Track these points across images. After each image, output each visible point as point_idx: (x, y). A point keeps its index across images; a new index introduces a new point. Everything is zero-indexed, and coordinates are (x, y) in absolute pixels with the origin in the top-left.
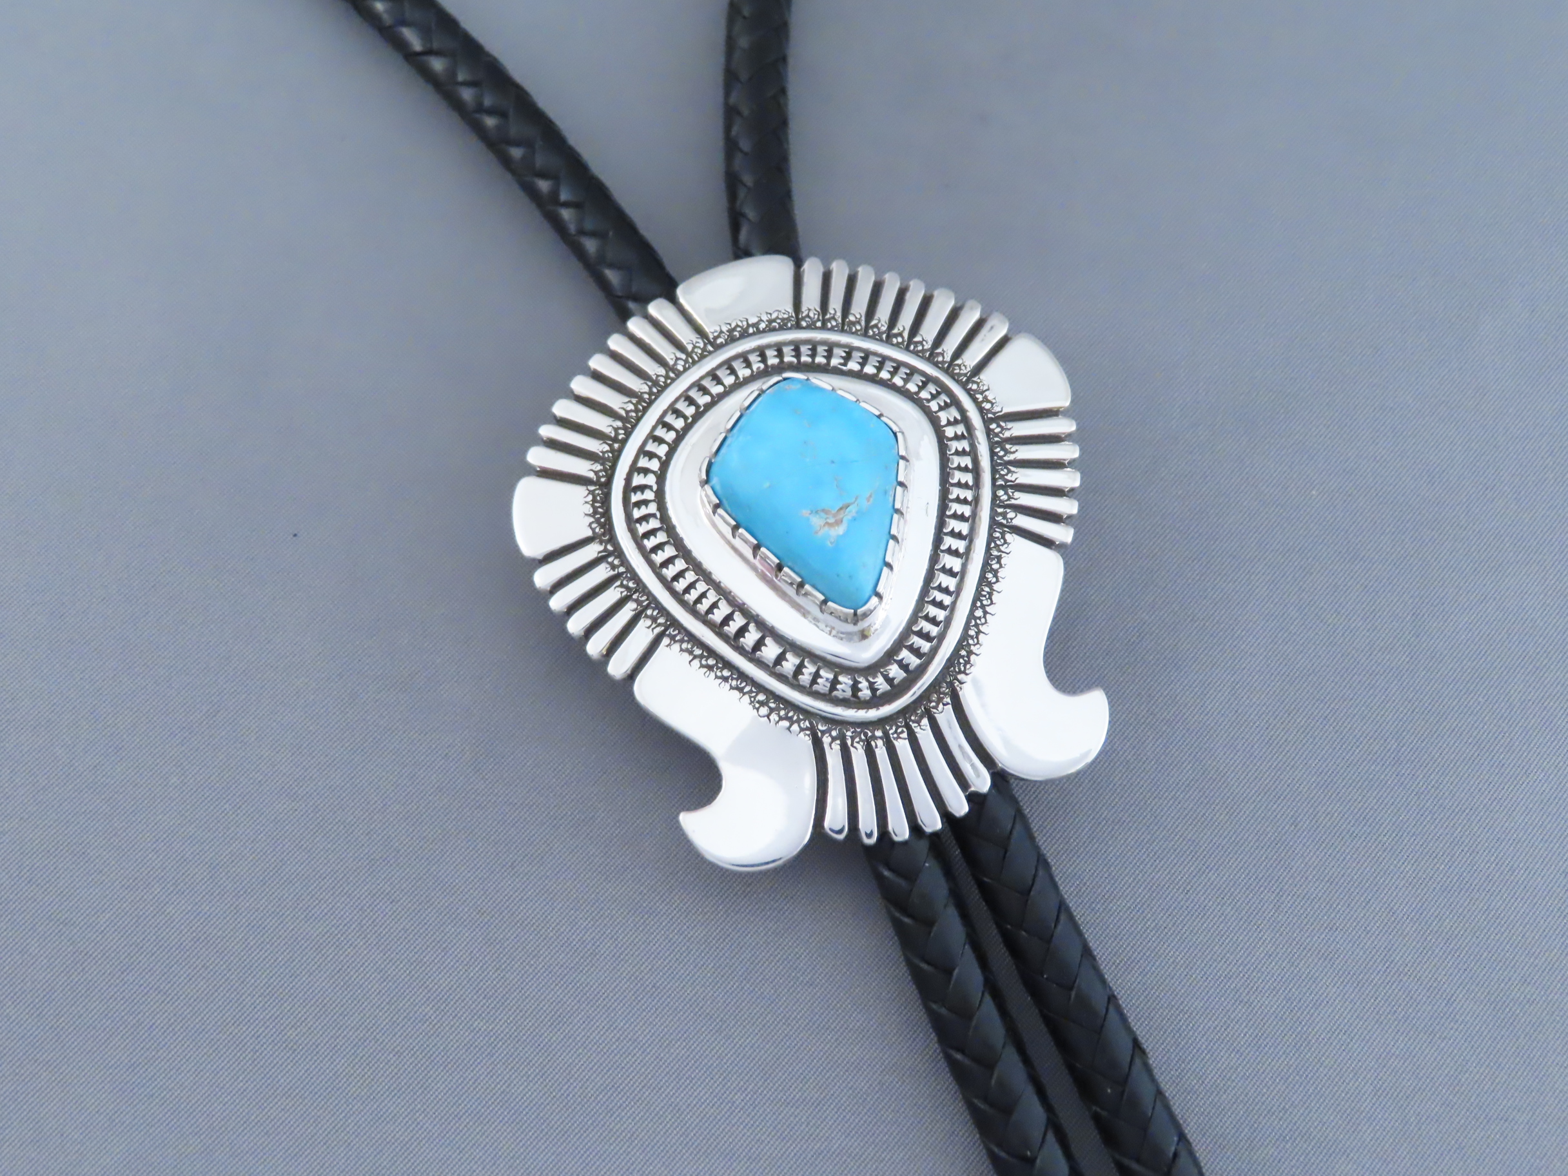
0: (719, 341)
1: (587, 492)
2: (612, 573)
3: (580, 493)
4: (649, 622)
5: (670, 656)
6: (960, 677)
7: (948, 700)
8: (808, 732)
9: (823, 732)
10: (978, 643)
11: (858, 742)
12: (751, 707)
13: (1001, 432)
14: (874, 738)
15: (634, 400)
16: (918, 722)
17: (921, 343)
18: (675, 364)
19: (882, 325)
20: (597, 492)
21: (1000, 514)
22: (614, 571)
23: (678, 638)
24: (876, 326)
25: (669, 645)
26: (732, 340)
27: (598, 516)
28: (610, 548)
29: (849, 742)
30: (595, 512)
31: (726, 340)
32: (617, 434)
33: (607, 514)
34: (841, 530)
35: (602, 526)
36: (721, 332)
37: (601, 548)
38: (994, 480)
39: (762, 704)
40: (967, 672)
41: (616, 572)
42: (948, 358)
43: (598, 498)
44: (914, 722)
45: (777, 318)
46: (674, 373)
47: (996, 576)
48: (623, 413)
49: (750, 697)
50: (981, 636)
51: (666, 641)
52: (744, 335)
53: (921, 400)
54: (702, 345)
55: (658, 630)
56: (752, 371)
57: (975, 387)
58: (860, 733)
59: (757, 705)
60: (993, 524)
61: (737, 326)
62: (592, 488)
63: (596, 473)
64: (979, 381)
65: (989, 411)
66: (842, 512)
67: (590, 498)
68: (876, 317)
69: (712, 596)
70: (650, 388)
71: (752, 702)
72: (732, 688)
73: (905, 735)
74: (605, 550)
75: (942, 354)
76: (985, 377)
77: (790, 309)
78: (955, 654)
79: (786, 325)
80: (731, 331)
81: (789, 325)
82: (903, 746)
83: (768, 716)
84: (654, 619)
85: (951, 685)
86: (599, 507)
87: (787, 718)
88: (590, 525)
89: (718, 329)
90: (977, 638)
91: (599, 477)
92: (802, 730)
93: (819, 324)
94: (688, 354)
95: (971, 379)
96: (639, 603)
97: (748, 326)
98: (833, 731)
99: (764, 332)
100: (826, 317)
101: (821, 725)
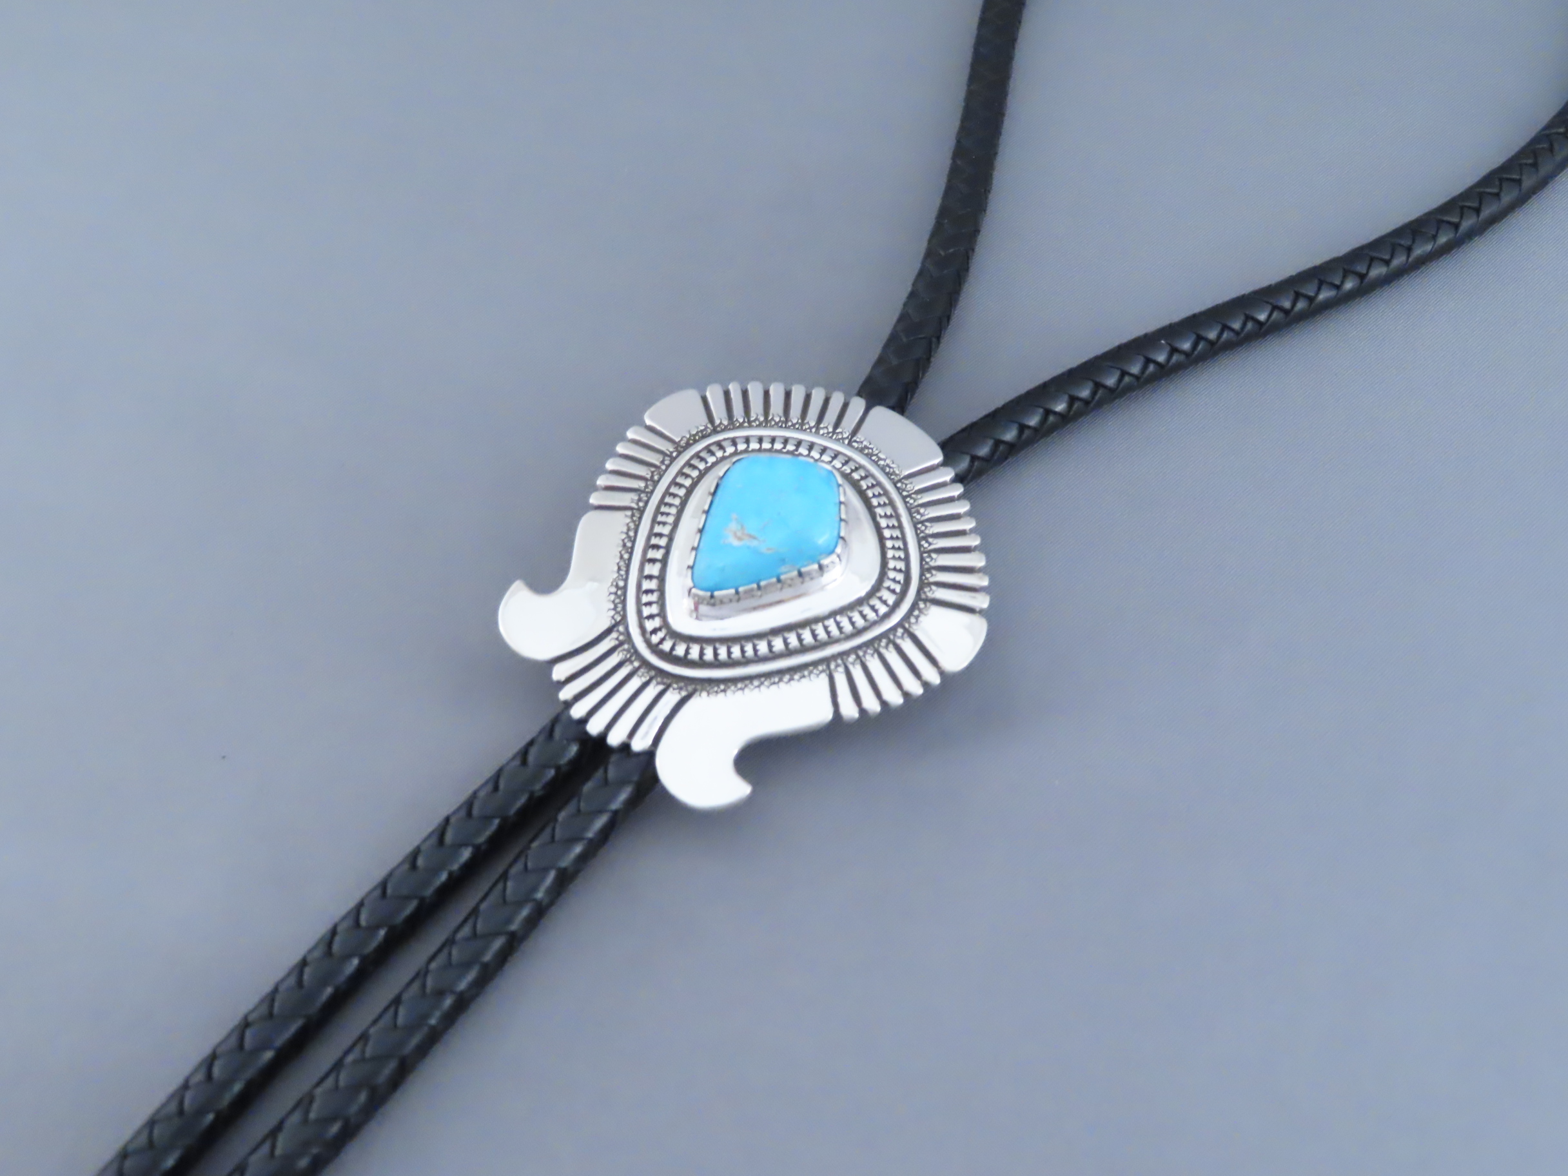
0: (855, 445)
1: (704, 425)
2: (657, 463)
3: (701, 422)
4: (636, 498)
5: (621, 520)
6: (704, 694)
7: (684, 693)
9: (618, 631)
12: (611, 580)
13: (899, 637)
14: (632, 663)
15: (783, 419)
16: (658, 683)
17: (932, 559)
18: (823, 428)
19: (929, 530)
20: (708, 429)
21: (837, 663)
22: (660, 464)
23: (633, 518)
24: (926, 527)
25: (626, 516)
26: (861, 450)
27: (692, 438)
28: (674, 454)
29: (620, 649)
30: (694, 436)
31: (858, 448)
32: (754, 420)
33: (695, 441)
34: (736, 543)
35: (686, 443)
36: (862, 442)
37: (671, 450)
38: (859, 647)
39: (617, 586)
40: (710, 696)
42: (932, 580)
43: (704, 433)
44: (656, 681)
45: (893, 468)
46: (816, 430)
47: (789, 680)
48: (771, 417)
49: (617, 577)
50: (740, 692)
51: (629, 513)
52: (869, 456)
53: (886, 574)
54: (845, 437)
55: (632, 506)
57: (922, 606)
58: (631, 651)
59: (615, 584)
60: (826, 661)
61: (872, 449)
62: (709, 426)
63: (721, 422)
64: (928, 606)
65: (910, 623)
66: (748, 537)
67: (702, 428)
68: (933, 524)
69: (671, 519)
70: (797, 423)
72: (618, 564)
73: (643, 679)
74: (672, 453)
75: (932, 575)
76: (934, 610)
77: (906, 473)
78: (718, 681)
79: (891, 475)
80: (866, 447)
81: (892, 477)
82: (635, 683)
83: (611, 593)
84: (640, 500)
85: (695, 690)
86: (698, 436)
87: (616, 605)
88: (684, 437)
89: (862, 440)
90: (738, 690)
91: (718, 425)
92: (613, 617)
93: (905, 493)
94: (834, 432)
95: (926, 601)
96: (646, 487)
97: (876, 455)
98: (621, 638)
99: (879, 466)
100: (913, 496)
101: (621, 628)
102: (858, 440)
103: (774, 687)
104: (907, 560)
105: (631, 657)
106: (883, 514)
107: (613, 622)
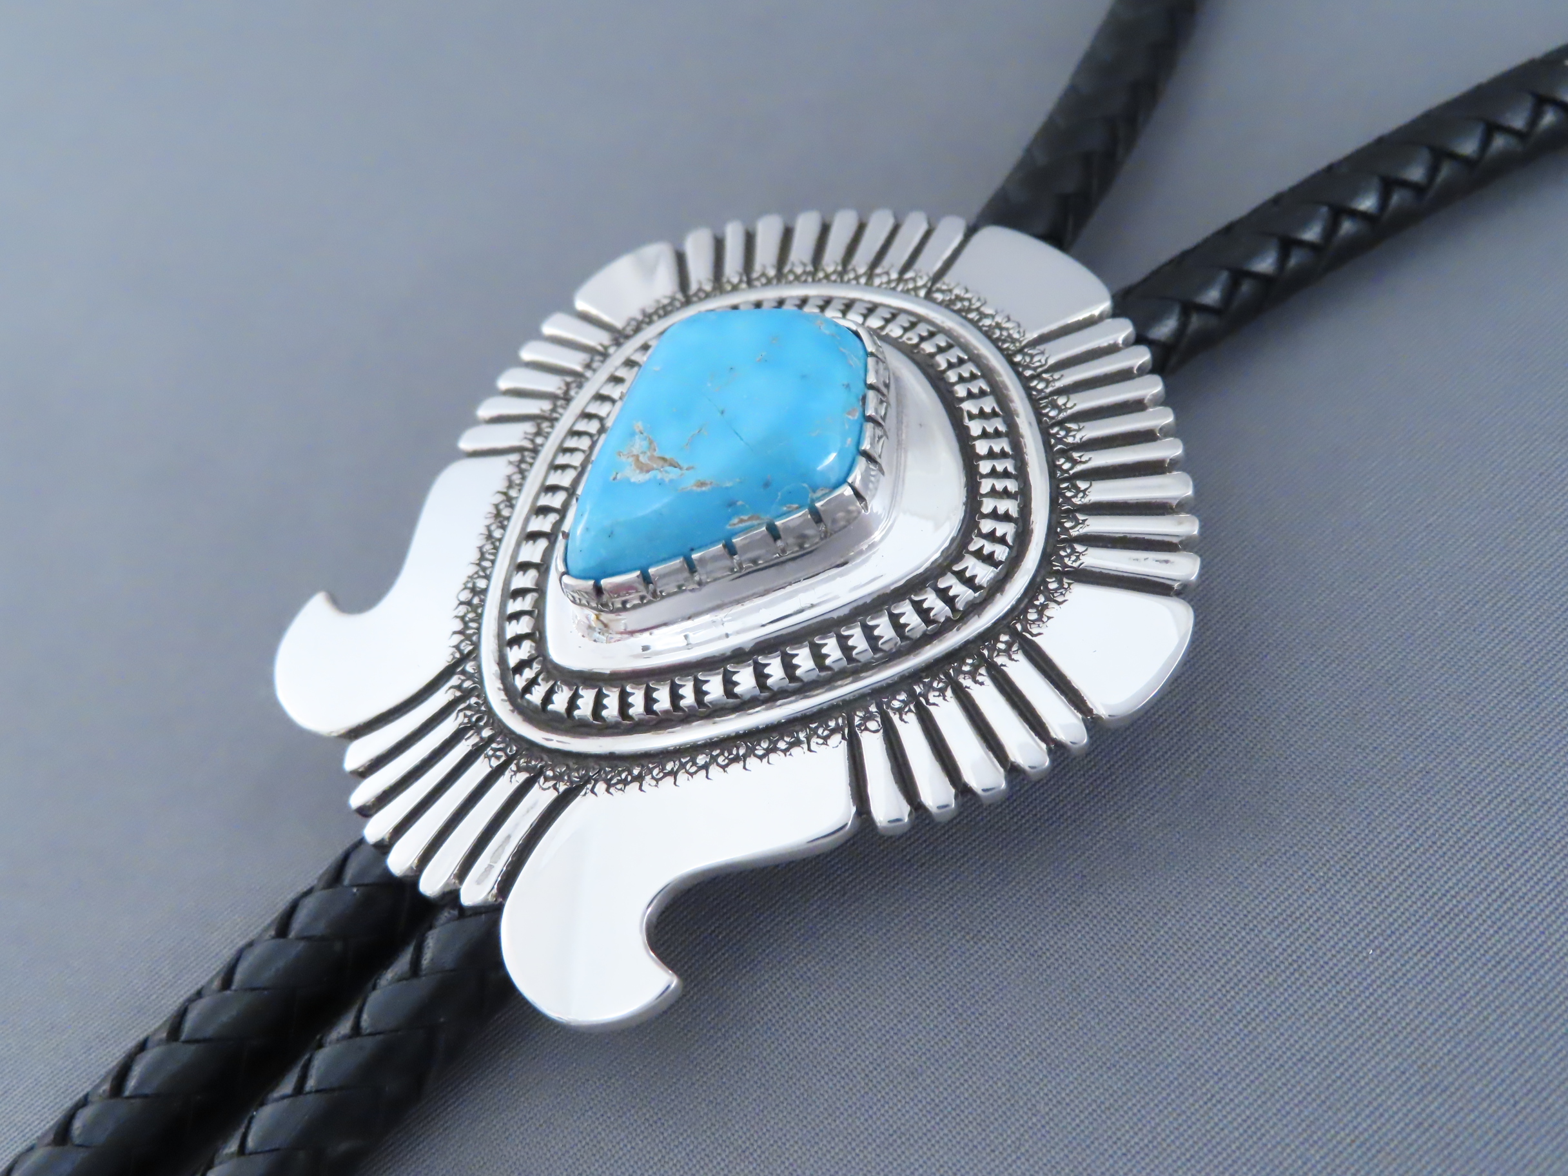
0: (939, 296)
1: (673, 297)
2: (580, 369)
3: (667, 291)
4: (531, 430)
5: (501, 468)
6: (601, 787)
7: (562, 787)
9: (464, 672)
10: (657, 780)
11: (465, 716)
12: (465, 579)
13: (1000, 651)
14: (479, 732)
15: (810, 268)
16: (520, 770)
17: (1078, 490)
18: (880, 275)
19: (1074, 436)
20: (676, 303)
21: (867, 711)
22: (583, 368)
23: (523, 466)
24: (1068, 430)
25: (510, 463)
26: (948, 305)
27: (646, 319)
28: (612, 350)
29: (462, 706)
30: (650, 313)
31: (943, 301)
32: (758, 277)
33: (651, 323)
36: (950, 291)
37: (607, 343)
38: (915, 676)
39: (471, 589)
40: (612, 790)
41: (582, 371)
42: (1076, 531)
43: (668, 308)
44: (517, 765)
45: (1007, 329)
46: (868, 280)
47: (768, 752)
48: (788, 268)
49: (477, 573)
50: (670, 779)
51: (515, 457)
52: (963, 313)
53: (976, 525)
54: (922, 283)
55: (526, 443)
57: (1053, 586)
58: (478, 711)
59: (470, 585)
60: (846, 706)
61: (969, 300)
62: (679, 295)
63: (699, 288)
64: (1066, 586)
65: (1024, 621)
66: (661, 463)
67: (667, 300)
68: (1082, 425)
69: (577, 459)
70: (835, 272)
71: (471, 577)
72: (481, 548)
73: (495, 763)
74: (604, 346)
75: (1077, 524)
76: (1079, 593)
77: (1032, 335)
79: (1004, 341)
80: (959, 298)
81: (1006, 346)
82: (480, 769)
83: (461, 603)
84: (535, 433)
85: (586, 780)
86: (657, 313)
87: (466, 624)
88: (631, 318)
89: (955, 286)
90: (666, 775)
92: (457, 647)
93: (1028, 373)
94: (900, 280)
95: (1060, 575)
96: (549, 409)
97: (977, 309)
98: (467, 684)
99: (980, 329)
100: (1044, 376)
101: (470, 667)
102: (944, 287)
103: (736, 768)
104: (1024, 495)
105: (479, 719)
106: (975, 411)
107: (458, 655)
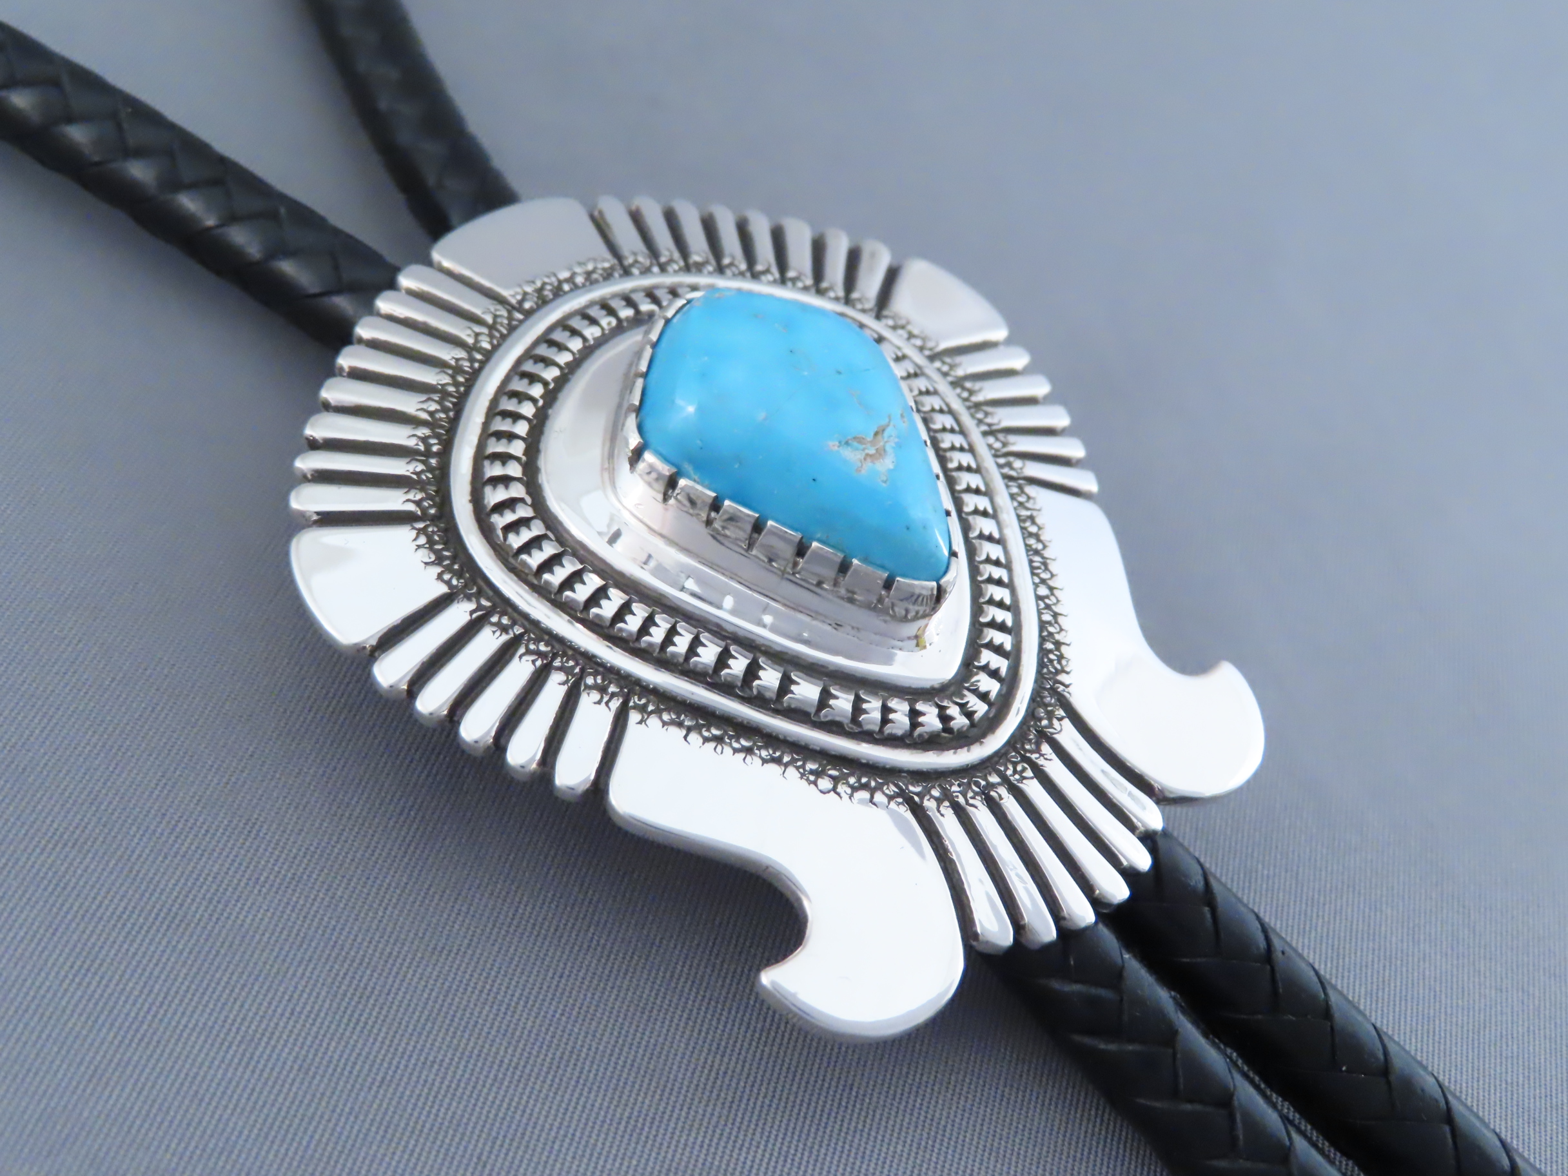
0: (527, 306)
1: (414, 533)
2: (505, 638)
3: (404, 535)
4: (595, 696)
5: (650, 736)
6: (1062, 677)
7: (1060, 713)
8: (900, 800)
9: (920, 795)
10: (1061, 630)
11: (973, 798)
12: (804, 782)
13: (951, 370)
14: (993, 786)
18: (477, 341)
19: (738, 262)
20: (430, 529)
21: (1006, 464)
22: (507, 633)
23: (651, 708)
24: (731, 263)
25: (641, 721)
27: (447, 562)
28: (485, 603)
29: (961, 800)
30: (439, 557)
32: (428, 446)
33: (461, 557)
34: (888, 464)
35: (459, 575)
37: (473, 605)
39: (817, 773)
40: (1067, 669)
41: (511, 635)
42: (840, 292)
43: (436, 538)
44: (1032, 752)
45: (595, 268)
46: (480, 354)
47: (1039, 540)
48: (424, 416)
49: (797, 768)
50: (1060, 619)
51: (634, 717)
52: (560, 293)
54: (505, 314)
55: (616, 704)
56: (603, 329)
57: (890, 323)
58: (969, 784)
59: (812, 778)
60: (1006, 476)
61: (544, 283)
62: (421, 525)
63: (418, 503)
64: (892, 313)
65: (922, 347)
66: (879, 437)
67: (422, 540)
69: (685, 631)
71: (802, 775)
72: (764, 761)
73: (1029, 773)
74: (480, 607)
75: (832, 289)
77: (606, 256)
78: (1043, 652)
79: (610, 275)
80: (538, 290)
81: (616, 275)
82: (1034, 790)
83: (834, 789)
84: (602, 690)
85: (1054, 691)
86: (443, 549)
87: (862, 786)
88: (440, 577)
89: (520, 290)
90: (1056, 622)
91: (424, 510)
92: (891, 798)
95: (882, 309)
96: (567, 671)
97: (559, 282)
98: (935, 793)
99: (585, 285)
101: (913, 784)
105: (978, 785)
